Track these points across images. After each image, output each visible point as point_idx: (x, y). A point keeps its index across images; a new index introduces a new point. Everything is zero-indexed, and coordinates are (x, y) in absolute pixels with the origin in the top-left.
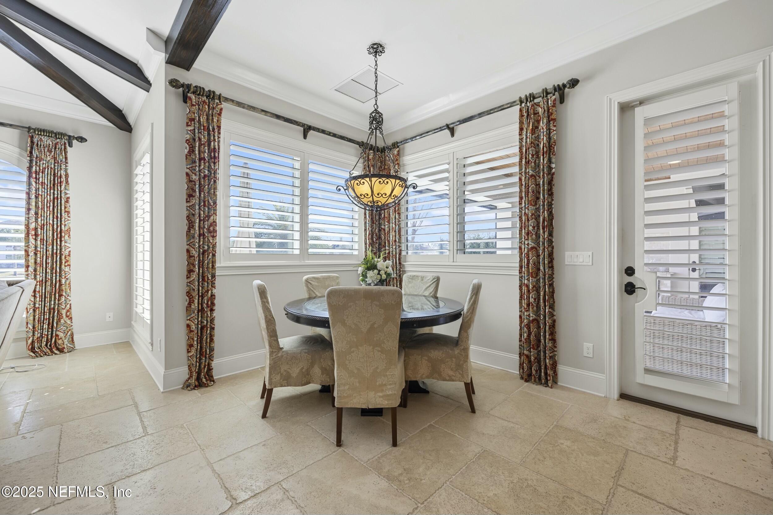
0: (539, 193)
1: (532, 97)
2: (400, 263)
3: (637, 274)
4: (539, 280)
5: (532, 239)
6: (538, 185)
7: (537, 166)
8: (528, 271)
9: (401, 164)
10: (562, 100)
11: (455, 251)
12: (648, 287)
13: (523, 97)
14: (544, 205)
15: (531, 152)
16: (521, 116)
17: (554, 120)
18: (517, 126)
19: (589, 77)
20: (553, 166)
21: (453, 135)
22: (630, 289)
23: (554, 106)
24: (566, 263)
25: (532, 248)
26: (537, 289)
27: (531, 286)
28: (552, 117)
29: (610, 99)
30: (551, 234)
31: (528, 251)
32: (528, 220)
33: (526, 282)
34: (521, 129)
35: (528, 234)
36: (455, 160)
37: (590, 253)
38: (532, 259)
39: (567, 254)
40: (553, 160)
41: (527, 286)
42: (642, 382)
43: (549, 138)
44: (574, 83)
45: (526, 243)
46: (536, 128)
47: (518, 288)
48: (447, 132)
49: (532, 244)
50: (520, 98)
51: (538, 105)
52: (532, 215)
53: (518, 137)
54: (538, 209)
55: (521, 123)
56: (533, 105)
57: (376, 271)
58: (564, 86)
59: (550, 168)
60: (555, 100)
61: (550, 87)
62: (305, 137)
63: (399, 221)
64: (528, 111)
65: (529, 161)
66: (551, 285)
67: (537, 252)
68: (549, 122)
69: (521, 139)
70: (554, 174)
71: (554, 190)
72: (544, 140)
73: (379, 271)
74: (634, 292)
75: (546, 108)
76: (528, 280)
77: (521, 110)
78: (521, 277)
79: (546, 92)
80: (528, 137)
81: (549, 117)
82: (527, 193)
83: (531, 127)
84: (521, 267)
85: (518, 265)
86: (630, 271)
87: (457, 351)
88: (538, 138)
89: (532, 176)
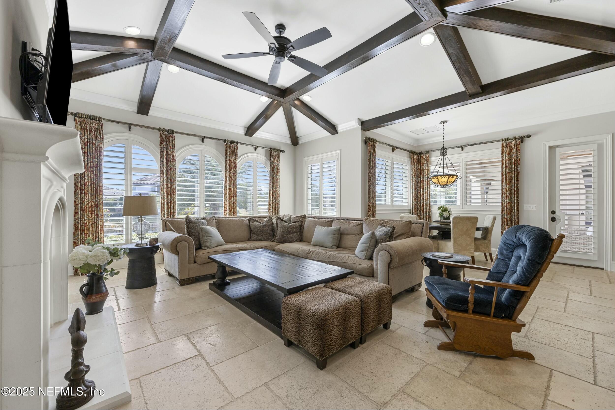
0: (512, 180)
1: (508, 139)
2: (430, 209)
3: (556, 213)
4: (512, 216)
5: (509, 199)
6: (511, 176)
7: (511, 168)
8: (507, 213)
9: (430, 160)
10: (522, 141)
11: (464, 203)
12: (561, 218)
13: (503, 138)
14: (514, 185)
15: (508, 163)
16: (503, 146)
17: (519, 150)
18: (500, 150)
19: (535, 134)
20: (519, 169)
21: (462, 150)
22: (553, 219)
23: (519, 144)
24: (524, 209)
25: (509, 203)
26: (511, 220)
27: (508, 219)
28: (518, 149)
29: (545, 144)
30: (518, 197)
31: (507, 204)
32: (507, 191)
33: (505, 217)
34: (503, 152)
35: (507, 197)
36: (464, 162)
37: (536, 205)
38: (509, 207)
39: (525, 205)
40: (519, 167)
41: (506, 219)
42: (559, 256)
43: (517, 158)
44: (529, 136)
45: (506, 200)
46: (510, 152)
47: (501, 220)
48: (460, 149)
49: (508, 201)
50: (502, 139)
51: (511, 142)
52: (509, 189)
53: (501, 155)
54: (511, 187)
55: (503, 149)
56: (509, 143)
57: (447, 212)
58: (524, 137)
59: (517, 170)
60: (520, 142)
61: (517, 136)
62: (393, 151)
63: (429, 189)
64: (506, 145)
65: (507, 167)
66: (518, 218)
67: (511, 204)
68: (517, 150)
69: (502, 157)
70: (519, 172)
71: (519, 179)
72: (514, 158)
73: (449, 212)
74: (555, 220)
75: (515, 145)
76: (507, 216)
77: (502, 144)
78: (502, 215)
79: (515, 138)
80: (506, 157)
81: (517, 148)
82: (506, 180)
83: (508, 152)
84: (502, 211)
85: (501, 210)
86: (553, 212)
87: (486, 241)
88: (511, 156)
89: (509, 173)
